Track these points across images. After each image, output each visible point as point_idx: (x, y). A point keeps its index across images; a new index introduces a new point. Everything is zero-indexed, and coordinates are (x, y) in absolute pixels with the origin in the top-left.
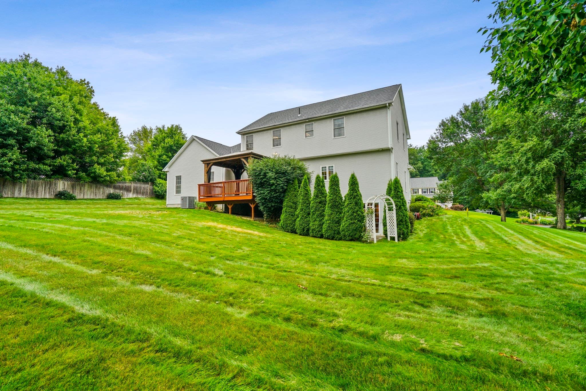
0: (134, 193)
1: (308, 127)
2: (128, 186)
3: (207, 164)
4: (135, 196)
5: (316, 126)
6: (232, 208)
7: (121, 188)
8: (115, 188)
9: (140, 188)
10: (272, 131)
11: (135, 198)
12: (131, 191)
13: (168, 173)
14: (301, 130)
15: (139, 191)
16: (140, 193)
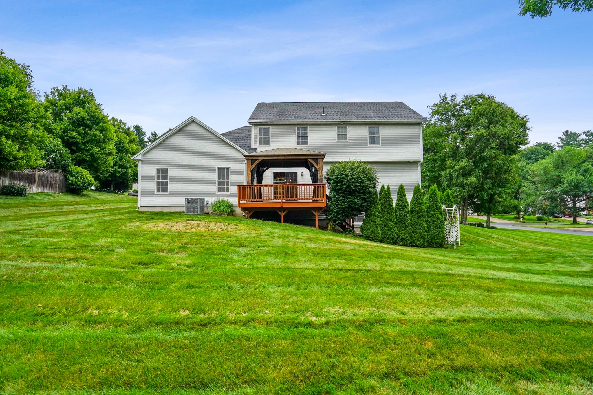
0: (38, 186)
1: (340, 130)
2: (32, 175)
3: (252, 160)
4: (40, 190)
5: (350, 131)
6: (284, 216)
7: (21, 178)
8: (12, 177)
9: (48, 177)
10: (296, 127)
11: (42, 193)
12: (34, 183)
13: (140, 164)
14: (333, 132)
15: (45, 183)
16: (47, 186)
